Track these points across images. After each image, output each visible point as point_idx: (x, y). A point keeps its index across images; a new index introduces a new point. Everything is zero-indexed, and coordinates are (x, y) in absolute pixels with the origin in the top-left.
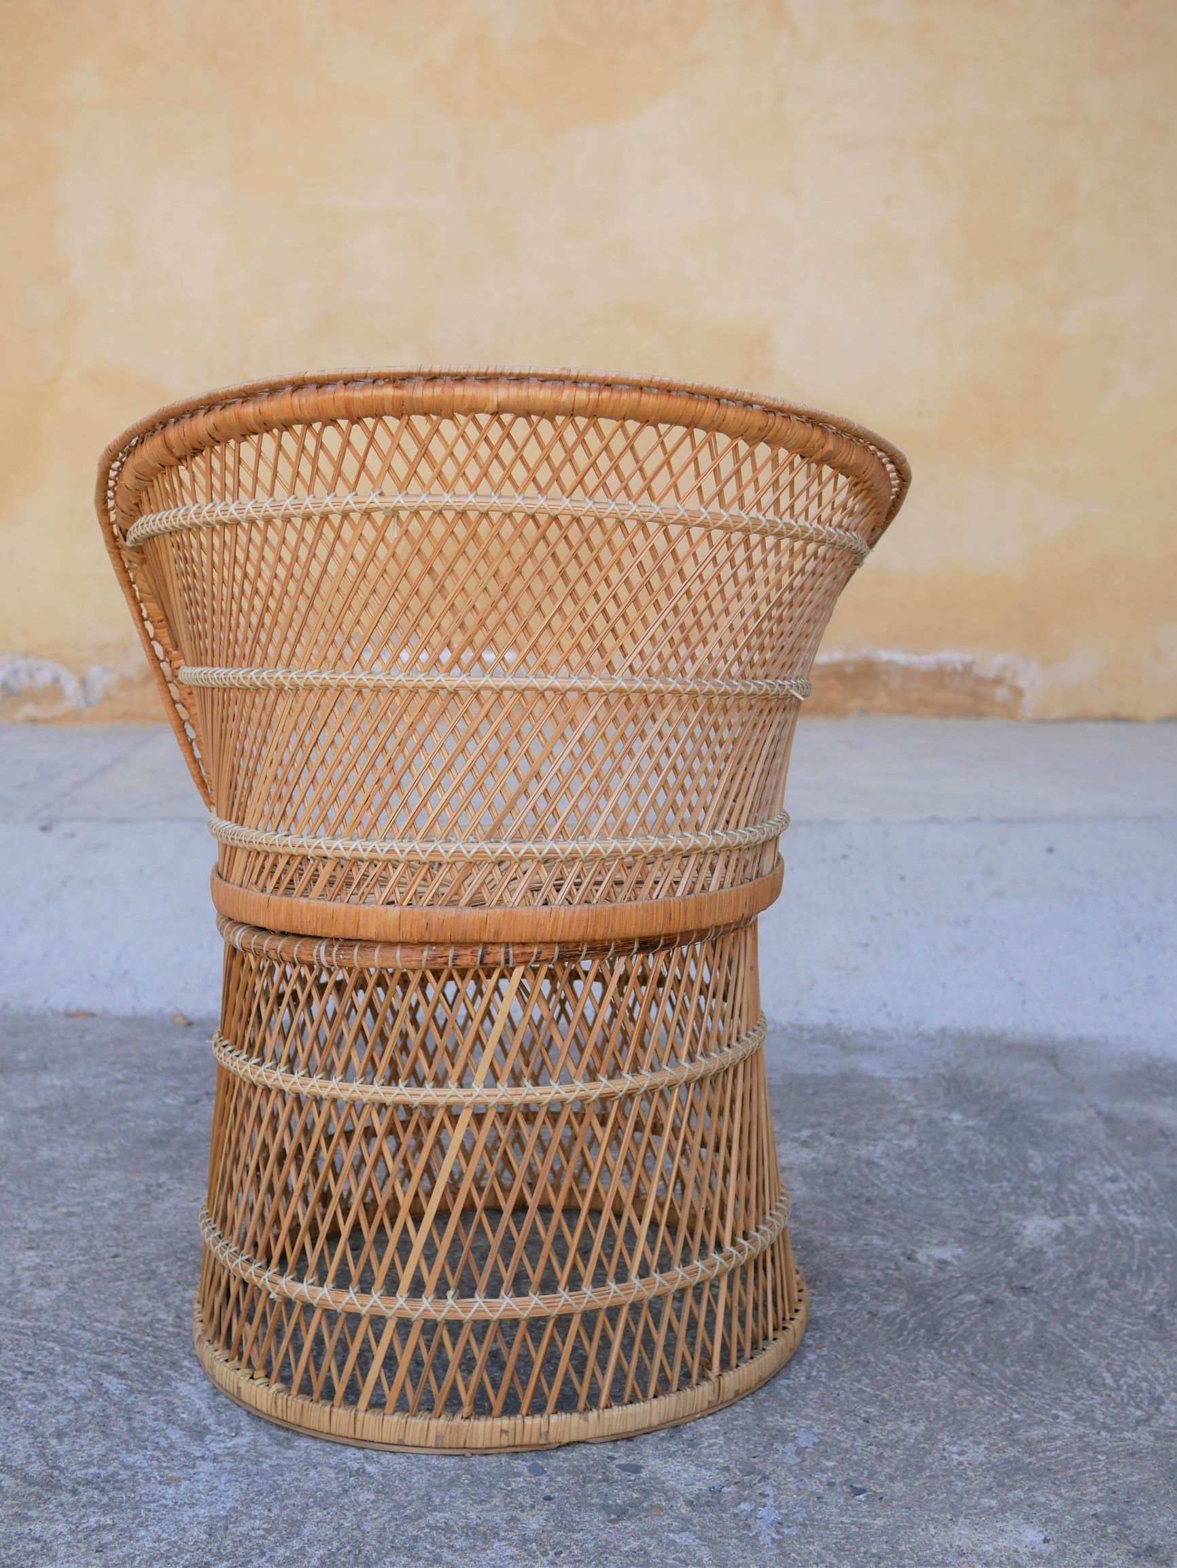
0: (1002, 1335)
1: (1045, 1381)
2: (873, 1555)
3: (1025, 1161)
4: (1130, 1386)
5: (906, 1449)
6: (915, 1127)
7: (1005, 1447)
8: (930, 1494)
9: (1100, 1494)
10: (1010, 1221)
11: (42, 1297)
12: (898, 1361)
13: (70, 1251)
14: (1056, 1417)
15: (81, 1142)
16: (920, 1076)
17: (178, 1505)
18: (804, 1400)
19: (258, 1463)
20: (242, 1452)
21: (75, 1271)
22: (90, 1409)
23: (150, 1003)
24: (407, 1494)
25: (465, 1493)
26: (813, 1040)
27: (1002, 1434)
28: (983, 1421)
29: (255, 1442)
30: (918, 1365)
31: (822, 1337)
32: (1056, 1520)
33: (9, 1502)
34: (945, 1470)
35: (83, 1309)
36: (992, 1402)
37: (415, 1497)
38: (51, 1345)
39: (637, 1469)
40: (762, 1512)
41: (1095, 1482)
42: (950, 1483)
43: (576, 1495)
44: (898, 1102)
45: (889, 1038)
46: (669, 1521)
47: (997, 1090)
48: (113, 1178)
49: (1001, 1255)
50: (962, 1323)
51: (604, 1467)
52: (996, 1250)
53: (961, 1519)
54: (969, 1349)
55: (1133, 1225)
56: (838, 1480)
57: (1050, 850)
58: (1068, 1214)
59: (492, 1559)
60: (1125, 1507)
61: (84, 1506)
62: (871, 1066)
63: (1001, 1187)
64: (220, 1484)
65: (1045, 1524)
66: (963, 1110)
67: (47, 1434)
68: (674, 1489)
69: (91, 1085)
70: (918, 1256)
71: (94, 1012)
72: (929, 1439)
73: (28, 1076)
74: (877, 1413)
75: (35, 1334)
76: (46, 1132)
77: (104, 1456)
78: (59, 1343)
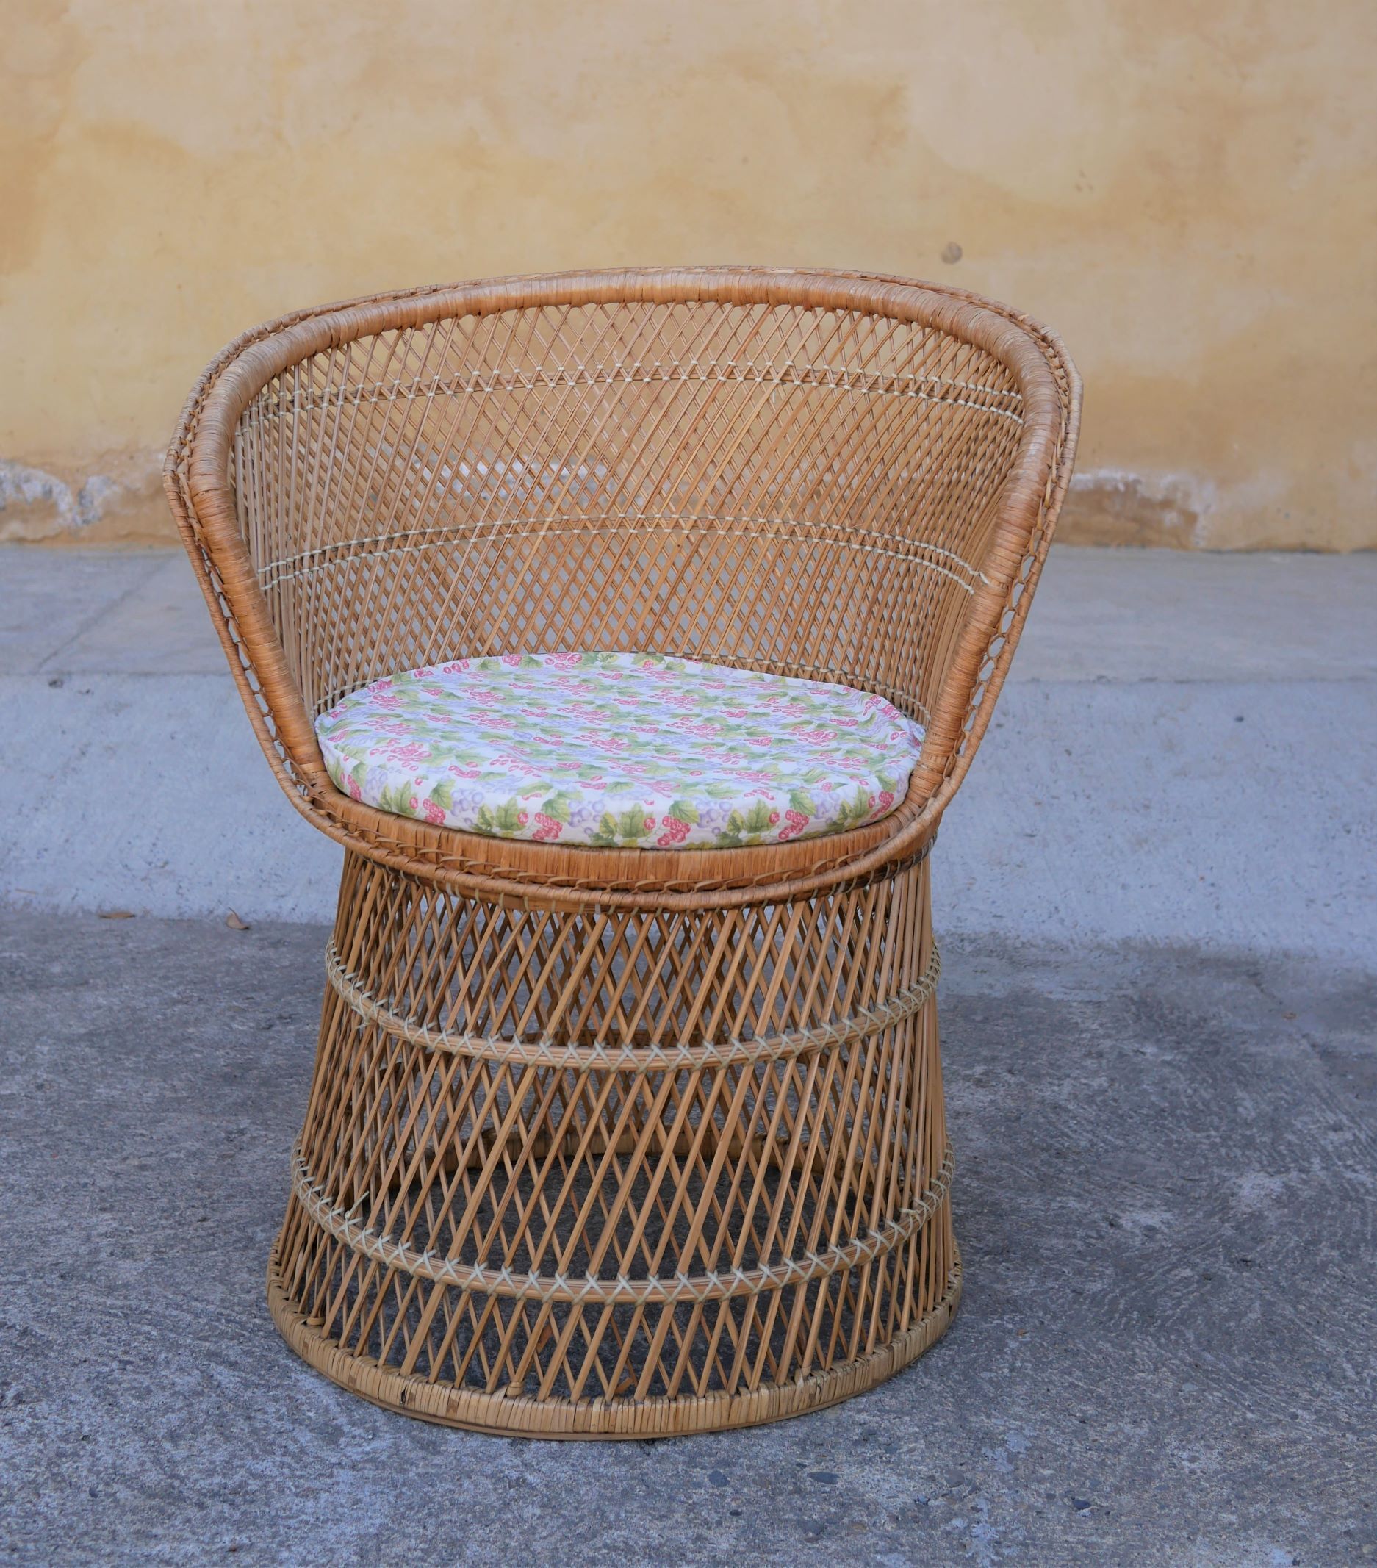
0: (1226, 1319)
1: (1279, 1373)
3: (1234, 1104)
5: (1130, 1455)
6: (1104, 1062)
7: (1241, 1452)
8: (1162, 1508)
9: (1351, 1508)
10: (1224, 1179)
11: (127, 1270)
12: (1111, 1349)
13: (150, 1213)
14: (1294, 1416)
15: (143, 1077)
16: (1104, 998)
17: (320, 1522)
18: (1010, 1396)
19: (403, 1471)
20: (384, 1457)
21: (160, 1238)
22: (204, 1406)
23: (198, 902)
24: (577, 1508)
25: (642, 1507)
26: (977, 953)
27: (1236, 1436)
28: (1213, 1421)
29: (396, 1446)
30: (1134, 1354)
31: (1022, 1321)
32: (1304, 1539)
33: (129, 1517)
34: (1177, 1480)
35: (176, 1285)
36: (1221, 1399)
37: (586, 1512)
38: (147, 1328)
39: (831, 1479)
40: (977, 1529)
41: (1345, 1494)
42: (1184, 1495)
43: (767, 1510)
44: (1082, 1032)
45: (1064, 950)
46: (875, 1540)
47: (1194, 1016)
48: (186, 1123)
49: (1216, 1219)
50: (1179, 1304)
51: (794, 1476)
53: (1199, 1538)
54: (1190, 1335)
55: (1363, 1184)
56: (1058, 1491)
57: (1240, 719)
58: (1288, 1170)
61: (214, 1522)
62: (1045, 985)
63: (1208, 1137)
64: (363, 1495)
65: (1292, 1543)
66: (1158, 1041)
67: (159, 1436)
68: (876, 1503)
69: (143, 1005)
70: (1122, 1222)
71: (132, 912)
72: (1155, 1443)
73: (67, 994)
74: (1094, 1412)
75: (126, 1315)
76: (100, 1065)
77: (227, 1462)
78: (155, 1326)
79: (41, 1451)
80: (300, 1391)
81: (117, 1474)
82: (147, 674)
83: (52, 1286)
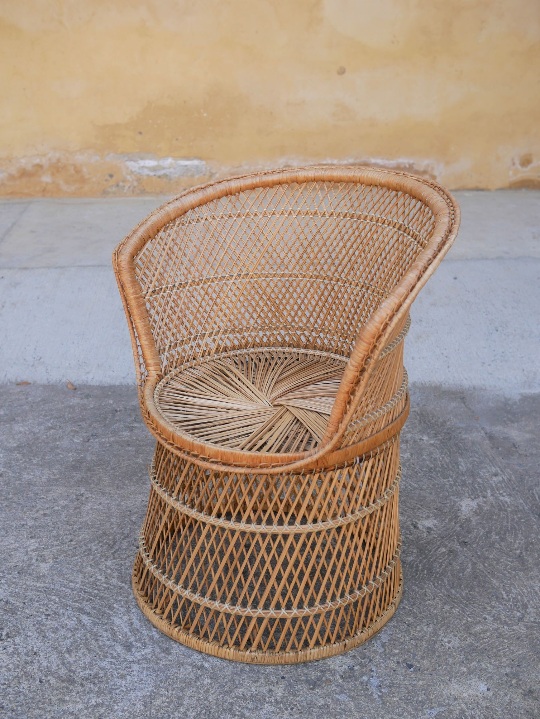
0: (459, 572)
1: (479, 598)
2: (420, 702)
3: (457, 464)
4: (513, 598)
5: (427, 641)
6: (408, 445)
7: (466, 637)
8: (439, 666)
9: (507, 662)
10: (455, 502)
11: (44, 568)
12: (417, 590)
13: (50, 539)
14: (485, 619)
15: (41, 469)
17: (128, 691)
19: (157, 664)
20: (149, 657)
21: (55, 551)
22: (79, 635)
23: (55, 376)
24: (224, 679)
25: (248, 677)
27: (465, 630)
28: (456, 623)
30: (426, 591)
32: (491, 678)
33: (55, 692)
34: (444, 652)
35: (63, 575)
37: (227, 680)
38: (54, 597)
40: (372, 680)
41: (505, 656)
42: (447, 659)
43: (294, 675)
46: (335, 688)
47: (441, 420)
48: (60, 492)
49: (453, 523)
50: (441, 566)
52: (451, 520)
53: (453, 680)
54: (446, 581)
55: (506, 502)
56: (401, 660)
57: (455, 278)
58: (479, 497)
59: (266, 714)
60: (518, 669)
61: (88, 693)
63: (449, 481)
64: (143, 677)
65: (487, 681)
66: (428, 434)
67: (63, 651)
68: (335, 670)
69: (38, 431)
70: (419, 525)
71: (29, 382)
72: (435, 635)
73: (7, 426)
74: (412, 621)
75: (45, 591)
76: (23, 463)
77: (90, 663)
78: (57, 596)
79: (18, 661)
80: (115, 626)
81: (49, 672)
82: (26, 268)
83: (15, 578)
